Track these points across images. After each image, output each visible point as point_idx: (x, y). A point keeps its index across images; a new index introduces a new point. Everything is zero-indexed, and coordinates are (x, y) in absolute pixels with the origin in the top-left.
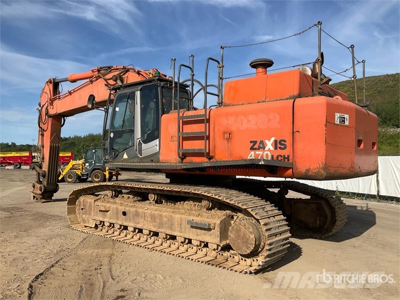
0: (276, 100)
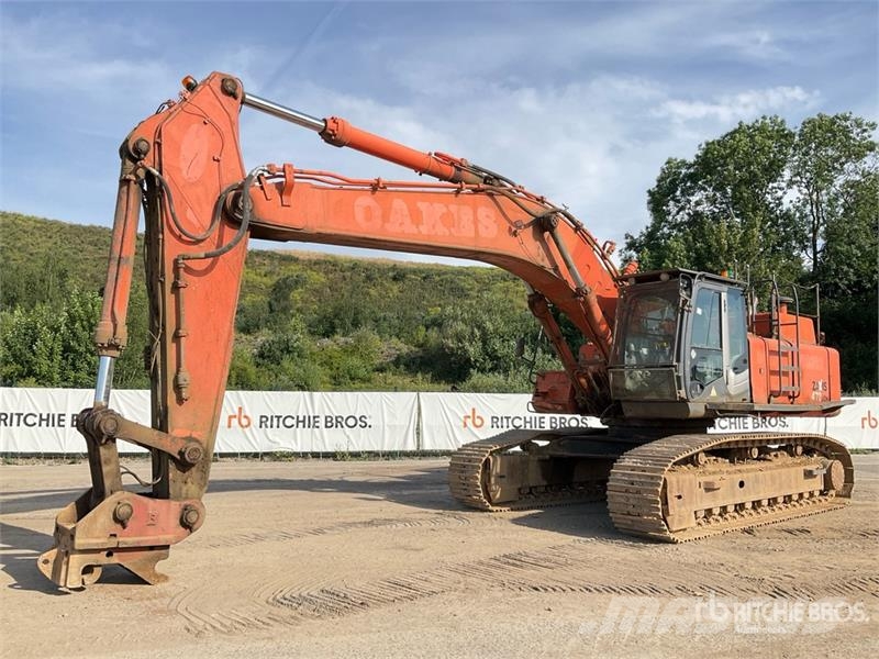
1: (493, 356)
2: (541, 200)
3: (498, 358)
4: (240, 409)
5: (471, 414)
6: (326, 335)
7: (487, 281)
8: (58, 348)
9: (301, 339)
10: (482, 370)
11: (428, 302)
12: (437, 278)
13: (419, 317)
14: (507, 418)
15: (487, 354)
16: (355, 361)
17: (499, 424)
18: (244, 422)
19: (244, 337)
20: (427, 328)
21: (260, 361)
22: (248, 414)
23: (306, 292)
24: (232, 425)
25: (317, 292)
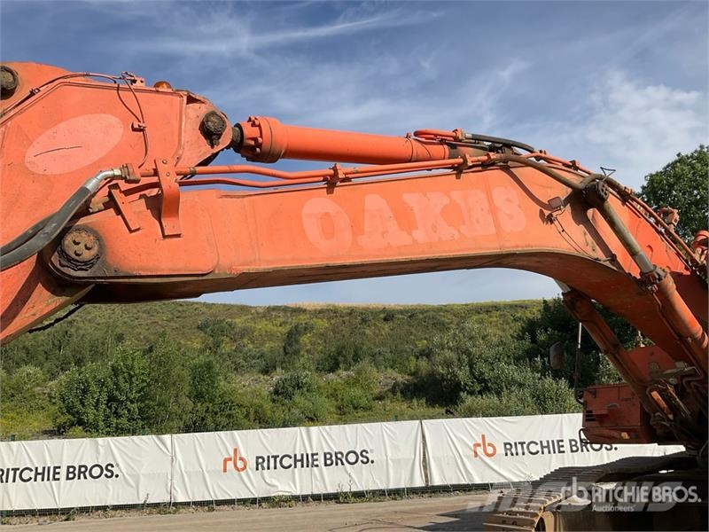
1: (481, 380)
2: (573, 166)
3: (484, 381)
4: (235, 450)
5: (480, 442)
6: (332, 370)
7: (463, 315)
8: (104, 398)
9: (308, 376)
10: (471, 393)
11: (415, 336)
12: (421, 316)
13: (408, 350)
14: (522, 444)
15: (475, 378)
16: (356, 392)
17: (514, 450)
18: (240, 464)
19: (262, 377)
20: (417, 358)
21: (275, 397)
22: (244, 456)
23: (313, 336)
24: (228, 468)
25: (322, 335)
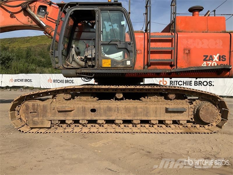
0: (215, 32)
